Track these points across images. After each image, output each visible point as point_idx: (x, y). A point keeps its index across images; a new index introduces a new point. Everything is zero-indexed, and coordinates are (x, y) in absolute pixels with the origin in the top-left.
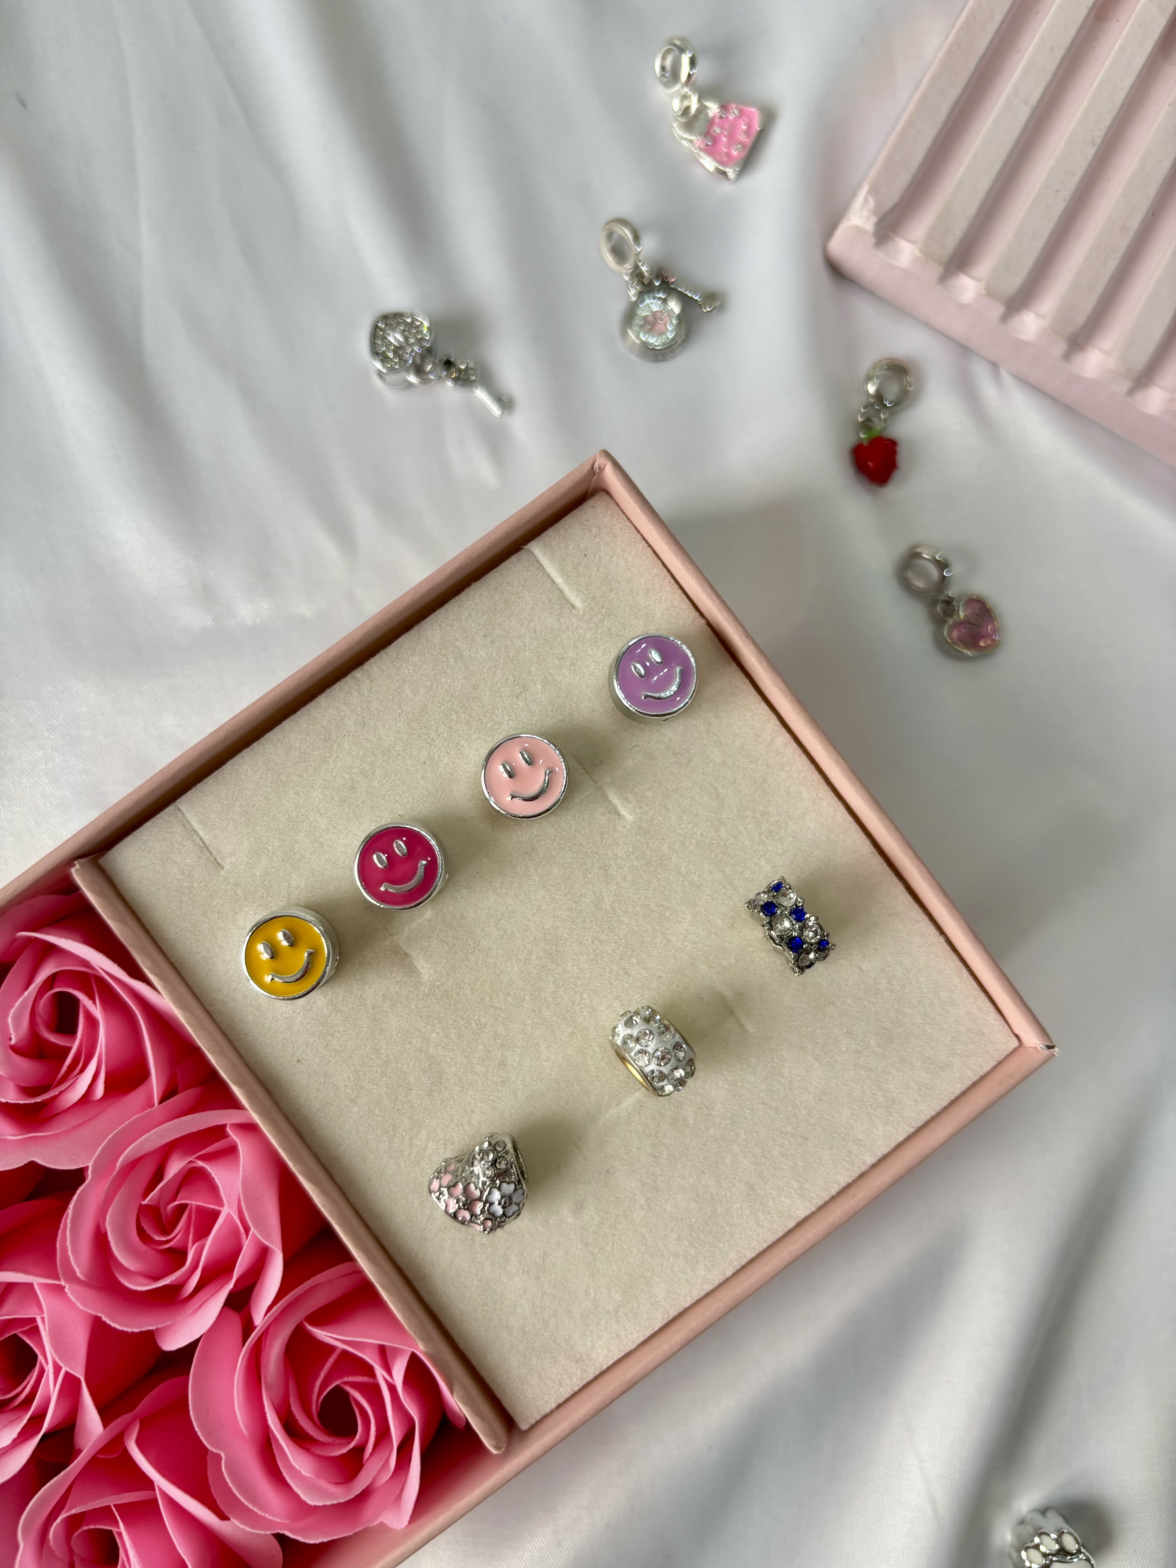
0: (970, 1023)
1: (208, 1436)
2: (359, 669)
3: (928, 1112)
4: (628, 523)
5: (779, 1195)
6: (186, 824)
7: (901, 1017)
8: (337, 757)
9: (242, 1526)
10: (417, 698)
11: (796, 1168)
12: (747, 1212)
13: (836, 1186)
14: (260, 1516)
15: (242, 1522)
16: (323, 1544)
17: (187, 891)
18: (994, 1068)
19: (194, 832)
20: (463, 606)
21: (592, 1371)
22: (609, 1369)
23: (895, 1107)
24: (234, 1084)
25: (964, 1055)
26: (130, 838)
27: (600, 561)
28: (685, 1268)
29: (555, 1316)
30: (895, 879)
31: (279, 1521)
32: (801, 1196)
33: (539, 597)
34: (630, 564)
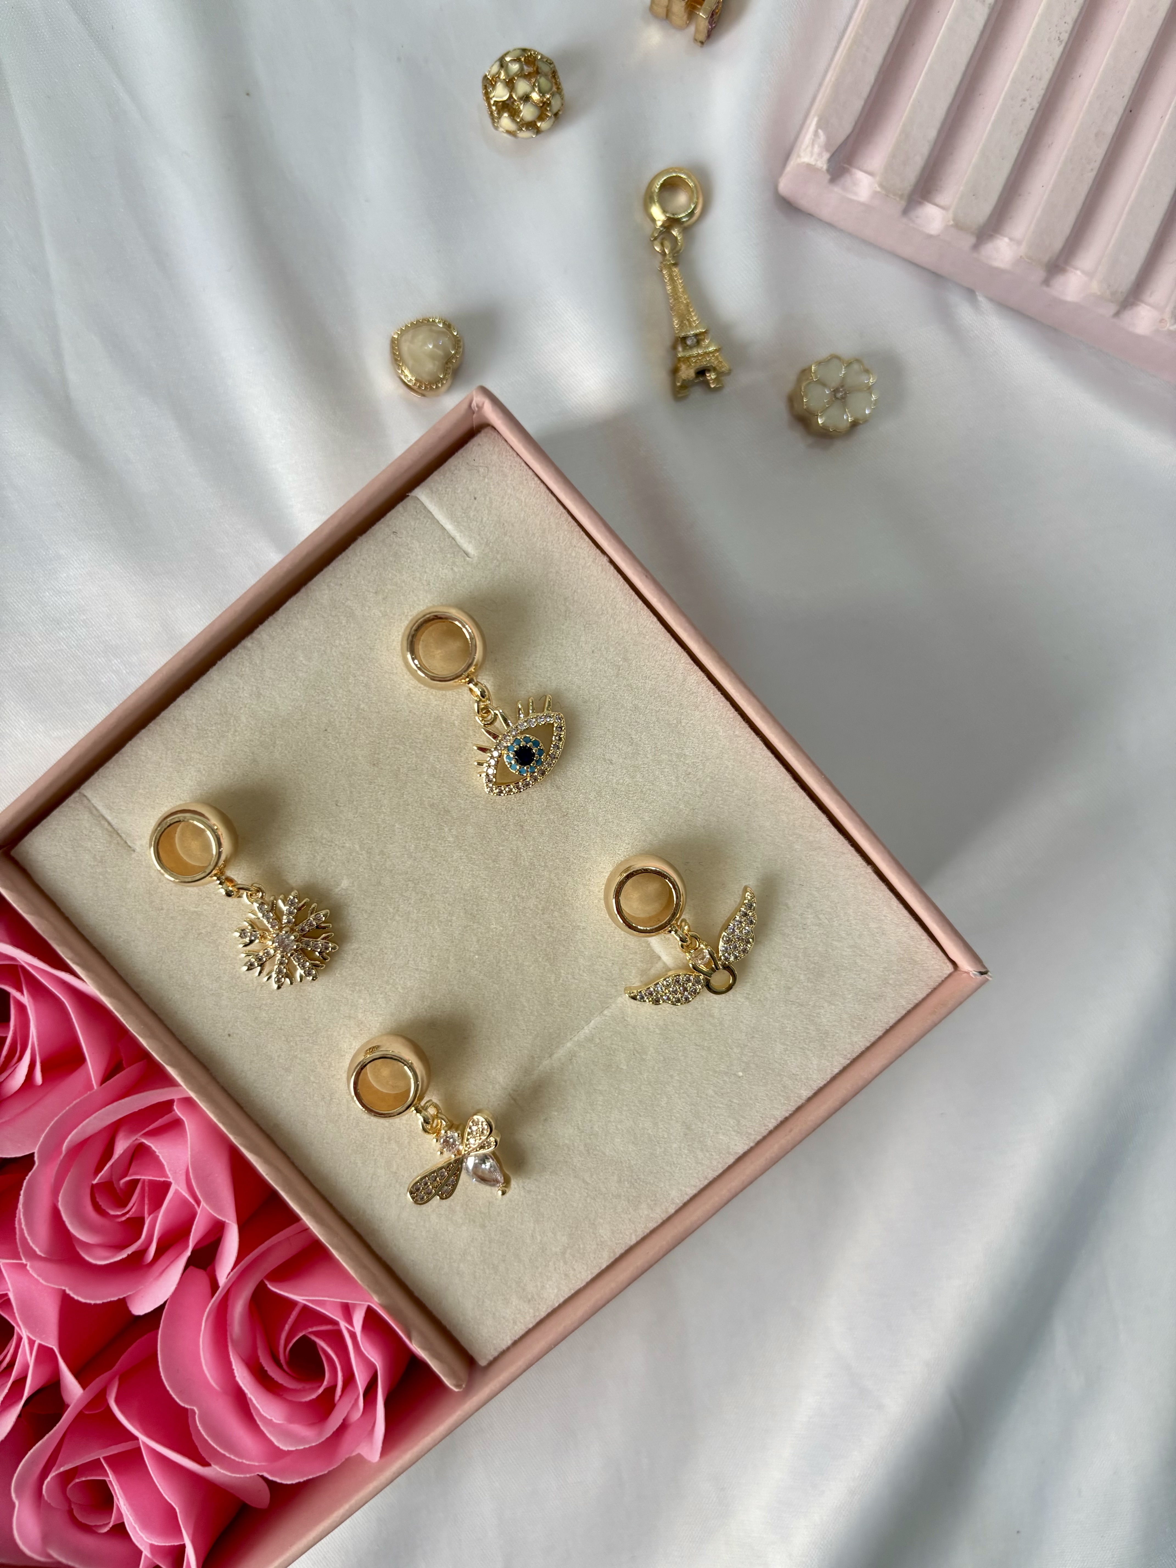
0: (902, 952)
1: (180, 1393)
2: (249, 637)
3: (861, 1044)
4: (518, 459)
5: (717, 1133)
6: (92, 810)
7: (831, 951)
8: (236, 731)
9: (222, 1471)
10: (311, 664)
11: (731, 1106)
12: (686, 1152)
13: (772, 1120)
14: (238, 1462)
15: (221, 1468)
16: (299, 1483)
17: (101, 877)
18: (928, 995)
19: (101, 818)
20: (350, 563)
21: (544, 1309)
22: (560, 1306)
23: (829, 1040)
24: (167, 1064)
25: (897, 985)
26: (38, 828)
27: (491, 502)
28: (628, 1209)
29: (504, 1261)
30: (819, 812)
31: (257, 1464)
32: (738, 1133)
33: (429, 547)
34: (523, 504)
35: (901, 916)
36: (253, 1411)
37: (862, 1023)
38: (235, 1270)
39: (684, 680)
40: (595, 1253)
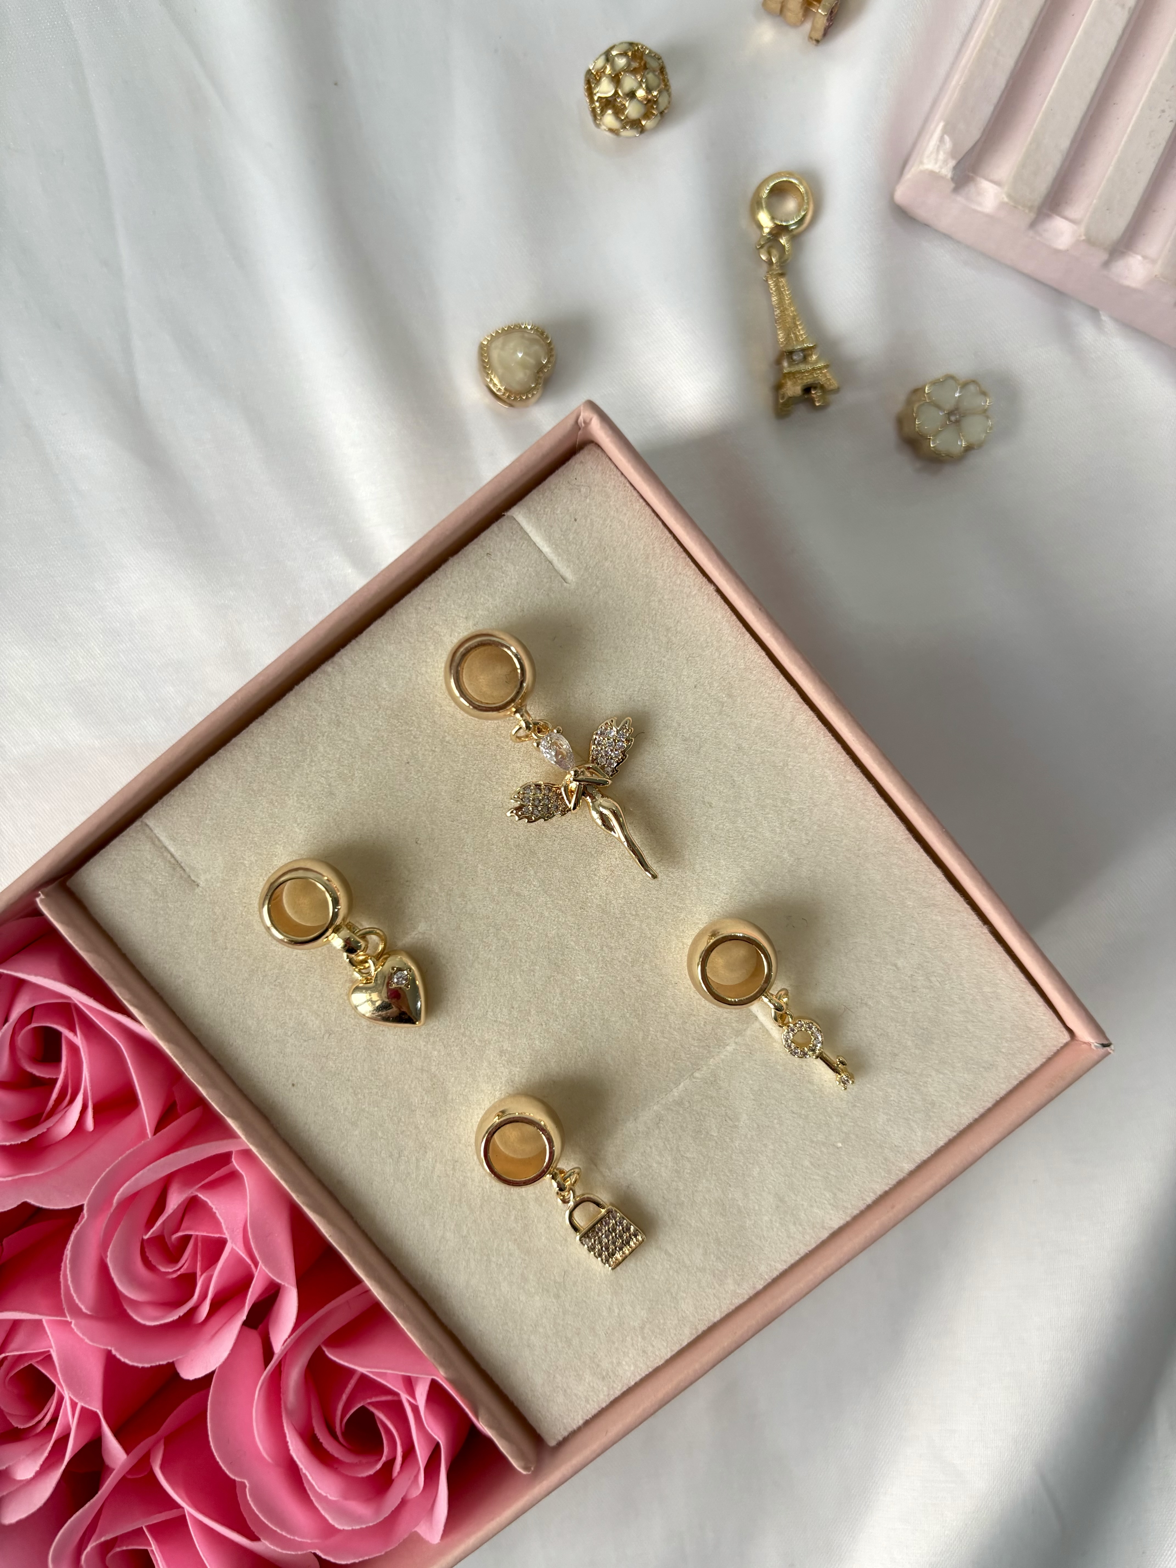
0: (1017, 1019)
1: (230, 1466)
2: (330, 662)
3: (969, 1114)
4: (622, 479)
5: (812, 1206)
6: (155, 841)
7: (941, 1015)
8: (312, 761)
9: (272, 1547)
10: (395, 692)
11: (828, 1178)
12: (778, 1225)
13: (871, 1194)
15: (271, 1543)
16: (354, 1564)
17: (162, 912)
18: (1043, 1066)
19: (164, 849)
20: (440, 586)
21: (619, 1388)
22: (638, 1385)
23: (935, 1110)
25: (1010, 1054)
26: (97, 858)
27: (592, 525)
28: (713, 1283)
29: (578, 1334)
30: (934, 867)
31: (309, 1541)
32: (834, 1206)
33: (525, 571)
34: (626, 527)
35: (1017, 980)
36: (305, 1485)
37: (971, 1093)
38: (292, 1337)
39: (793, 720)
40: (676, 1329)
